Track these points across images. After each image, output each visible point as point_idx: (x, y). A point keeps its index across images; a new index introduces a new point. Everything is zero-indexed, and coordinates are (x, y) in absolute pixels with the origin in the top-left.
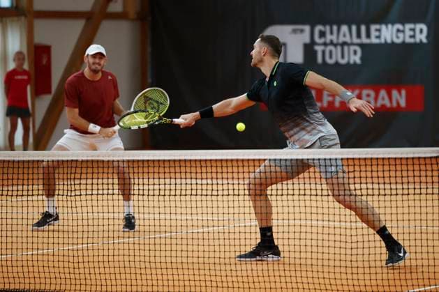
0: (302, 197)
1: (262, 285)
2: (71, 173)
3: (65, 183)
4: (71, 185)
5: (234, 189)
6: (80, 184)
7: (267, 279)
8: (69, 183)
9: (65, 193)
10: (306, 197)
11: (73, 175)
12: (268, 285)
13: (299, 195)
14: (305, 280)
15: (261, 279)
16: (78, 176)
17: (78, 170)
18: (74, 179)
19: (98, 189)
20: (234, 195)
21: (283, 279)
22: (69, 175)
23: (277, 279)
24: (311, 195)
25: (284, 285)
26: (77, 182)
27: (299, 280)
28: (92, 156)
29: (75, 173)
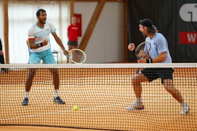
0: (190, 86)
1: (171, 128)
2: (80, 74)
3: (78, 79)
4: (80, 80)
5: (157, 82)
6: (85, 79)
7: (173, 125)
8: (79, 79)
9: (78, 83)
10: (192, 86)
11: (81, 75)
12: (173, 128)
13: (189, 85)
14: (192, 126)
15: (170, 125)
16: (83, 75)
17: (84, 73)
18: (82, 77)
19: (92, 82)
20: (157, 85)
21: (181, 125)
22: (79, 75)
23: (178, 125)
24: (194, 85)
25: (181, 128)
26: (83, 78)
27: (189, 126)
28: (90, 66)
29: (82, 74)
